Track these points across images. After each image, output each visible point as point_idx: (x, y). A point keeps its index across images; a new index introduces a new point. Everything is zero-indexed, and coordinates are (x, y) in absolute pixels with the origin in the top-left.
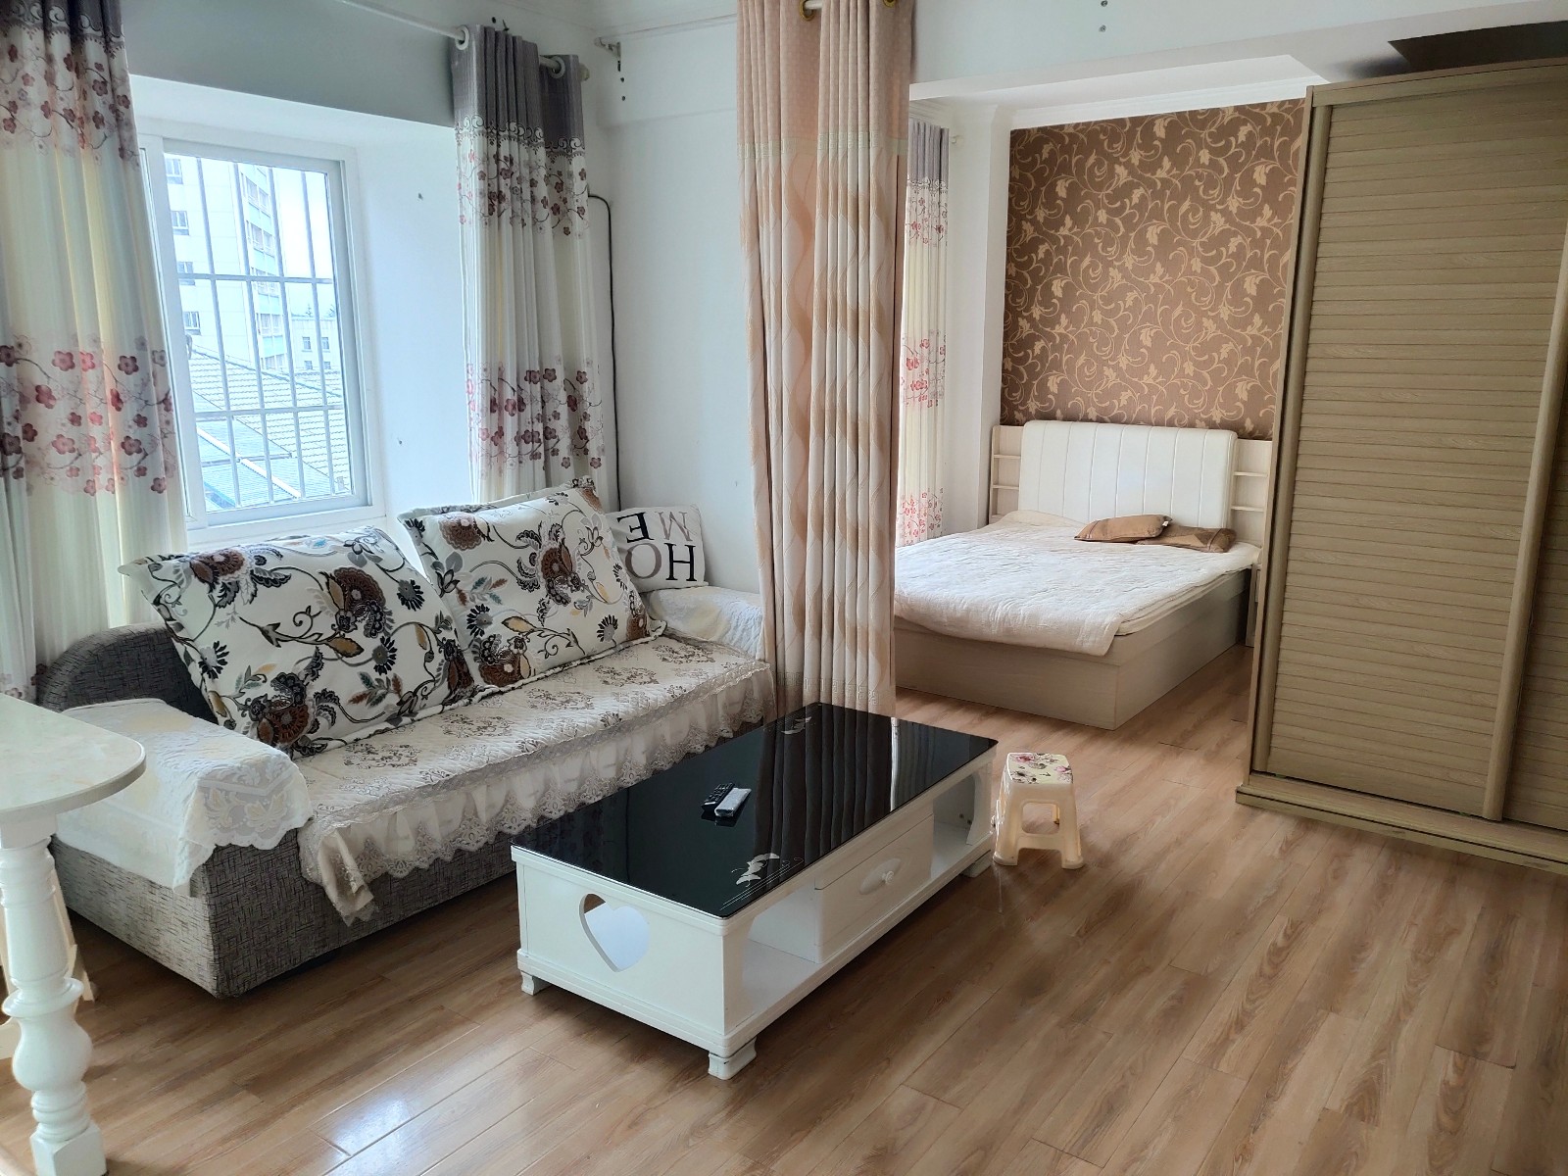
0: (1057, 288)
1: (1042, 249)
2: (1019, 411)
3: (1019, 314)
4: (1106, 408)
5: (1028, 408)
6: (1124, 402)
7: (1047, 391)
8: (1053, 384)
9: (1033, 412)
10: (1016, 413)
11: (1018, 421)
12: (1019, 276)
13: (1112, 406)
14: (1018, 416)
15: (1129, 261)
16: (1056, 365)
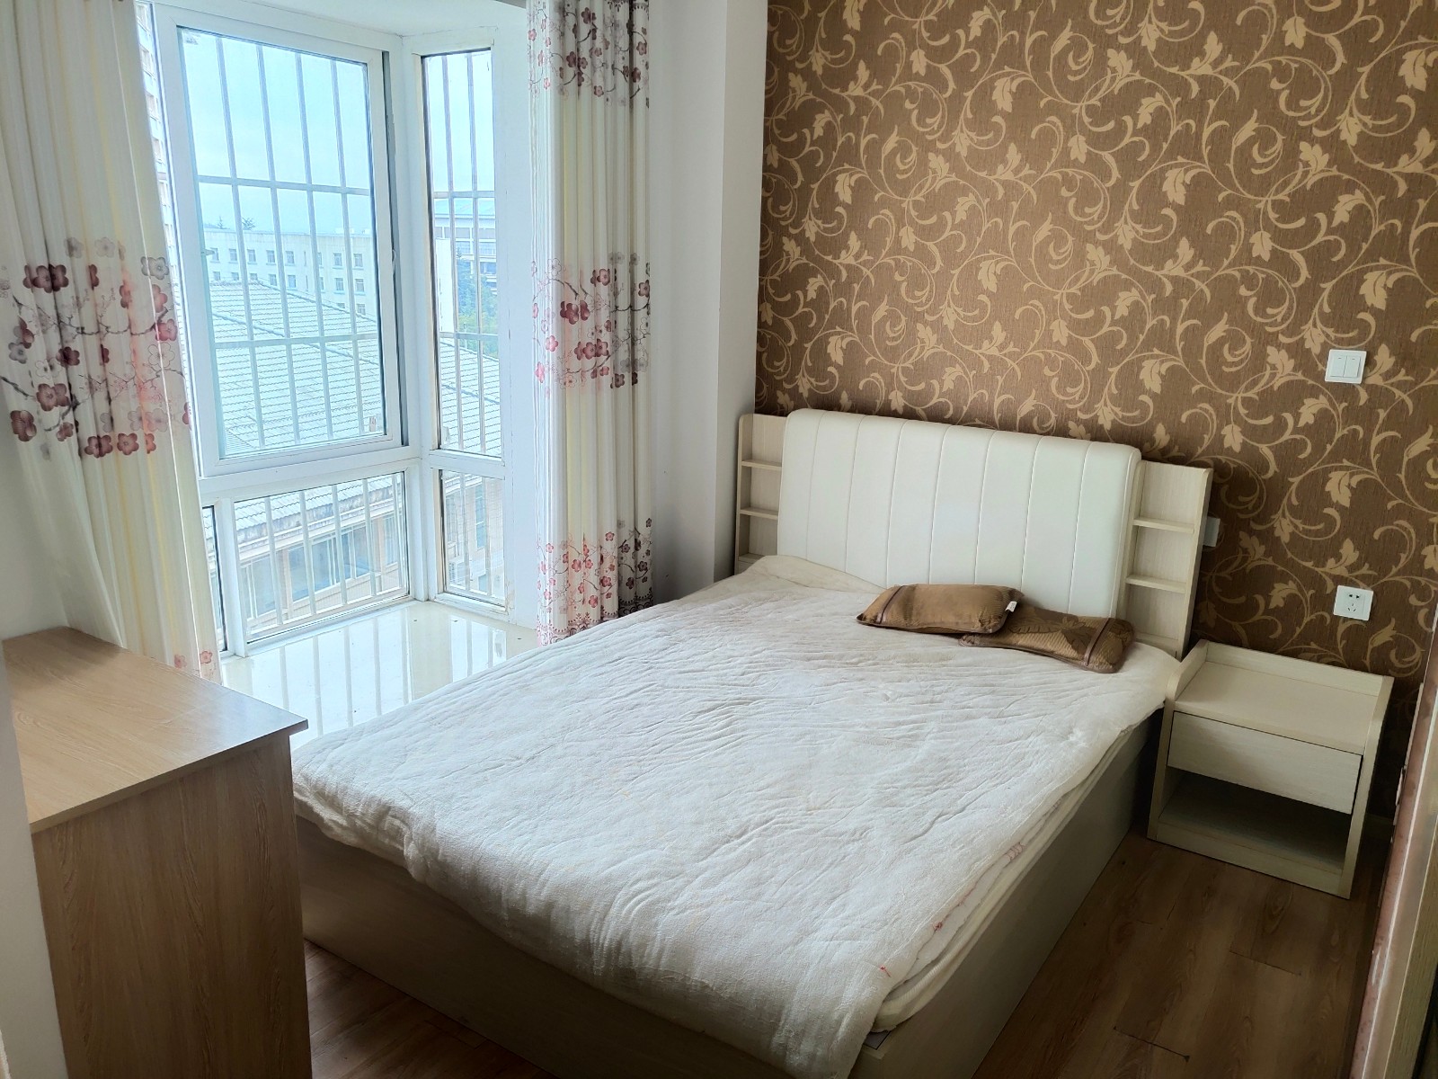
0: (843, 190)
1: (821, 121)
2: (784, 391)
3: (783, 232)
4: (919, 393)
5: (797, 386)
6: (949, 384)
7: (827, 360)
8: (836, 350)
9: (806, 395)
10: (779, 393)
11: (782, 407)
12: (784, 168)
13: (929, 392)
14: (783, 399)
15: (963, 140)
16: (841, 318)
